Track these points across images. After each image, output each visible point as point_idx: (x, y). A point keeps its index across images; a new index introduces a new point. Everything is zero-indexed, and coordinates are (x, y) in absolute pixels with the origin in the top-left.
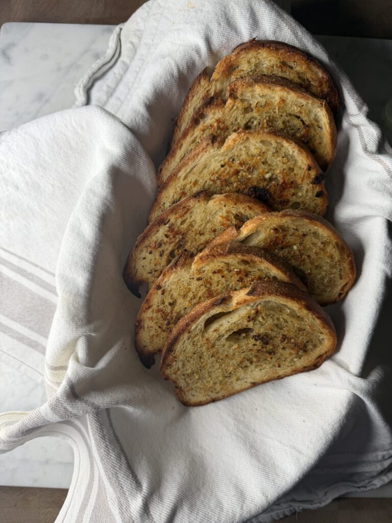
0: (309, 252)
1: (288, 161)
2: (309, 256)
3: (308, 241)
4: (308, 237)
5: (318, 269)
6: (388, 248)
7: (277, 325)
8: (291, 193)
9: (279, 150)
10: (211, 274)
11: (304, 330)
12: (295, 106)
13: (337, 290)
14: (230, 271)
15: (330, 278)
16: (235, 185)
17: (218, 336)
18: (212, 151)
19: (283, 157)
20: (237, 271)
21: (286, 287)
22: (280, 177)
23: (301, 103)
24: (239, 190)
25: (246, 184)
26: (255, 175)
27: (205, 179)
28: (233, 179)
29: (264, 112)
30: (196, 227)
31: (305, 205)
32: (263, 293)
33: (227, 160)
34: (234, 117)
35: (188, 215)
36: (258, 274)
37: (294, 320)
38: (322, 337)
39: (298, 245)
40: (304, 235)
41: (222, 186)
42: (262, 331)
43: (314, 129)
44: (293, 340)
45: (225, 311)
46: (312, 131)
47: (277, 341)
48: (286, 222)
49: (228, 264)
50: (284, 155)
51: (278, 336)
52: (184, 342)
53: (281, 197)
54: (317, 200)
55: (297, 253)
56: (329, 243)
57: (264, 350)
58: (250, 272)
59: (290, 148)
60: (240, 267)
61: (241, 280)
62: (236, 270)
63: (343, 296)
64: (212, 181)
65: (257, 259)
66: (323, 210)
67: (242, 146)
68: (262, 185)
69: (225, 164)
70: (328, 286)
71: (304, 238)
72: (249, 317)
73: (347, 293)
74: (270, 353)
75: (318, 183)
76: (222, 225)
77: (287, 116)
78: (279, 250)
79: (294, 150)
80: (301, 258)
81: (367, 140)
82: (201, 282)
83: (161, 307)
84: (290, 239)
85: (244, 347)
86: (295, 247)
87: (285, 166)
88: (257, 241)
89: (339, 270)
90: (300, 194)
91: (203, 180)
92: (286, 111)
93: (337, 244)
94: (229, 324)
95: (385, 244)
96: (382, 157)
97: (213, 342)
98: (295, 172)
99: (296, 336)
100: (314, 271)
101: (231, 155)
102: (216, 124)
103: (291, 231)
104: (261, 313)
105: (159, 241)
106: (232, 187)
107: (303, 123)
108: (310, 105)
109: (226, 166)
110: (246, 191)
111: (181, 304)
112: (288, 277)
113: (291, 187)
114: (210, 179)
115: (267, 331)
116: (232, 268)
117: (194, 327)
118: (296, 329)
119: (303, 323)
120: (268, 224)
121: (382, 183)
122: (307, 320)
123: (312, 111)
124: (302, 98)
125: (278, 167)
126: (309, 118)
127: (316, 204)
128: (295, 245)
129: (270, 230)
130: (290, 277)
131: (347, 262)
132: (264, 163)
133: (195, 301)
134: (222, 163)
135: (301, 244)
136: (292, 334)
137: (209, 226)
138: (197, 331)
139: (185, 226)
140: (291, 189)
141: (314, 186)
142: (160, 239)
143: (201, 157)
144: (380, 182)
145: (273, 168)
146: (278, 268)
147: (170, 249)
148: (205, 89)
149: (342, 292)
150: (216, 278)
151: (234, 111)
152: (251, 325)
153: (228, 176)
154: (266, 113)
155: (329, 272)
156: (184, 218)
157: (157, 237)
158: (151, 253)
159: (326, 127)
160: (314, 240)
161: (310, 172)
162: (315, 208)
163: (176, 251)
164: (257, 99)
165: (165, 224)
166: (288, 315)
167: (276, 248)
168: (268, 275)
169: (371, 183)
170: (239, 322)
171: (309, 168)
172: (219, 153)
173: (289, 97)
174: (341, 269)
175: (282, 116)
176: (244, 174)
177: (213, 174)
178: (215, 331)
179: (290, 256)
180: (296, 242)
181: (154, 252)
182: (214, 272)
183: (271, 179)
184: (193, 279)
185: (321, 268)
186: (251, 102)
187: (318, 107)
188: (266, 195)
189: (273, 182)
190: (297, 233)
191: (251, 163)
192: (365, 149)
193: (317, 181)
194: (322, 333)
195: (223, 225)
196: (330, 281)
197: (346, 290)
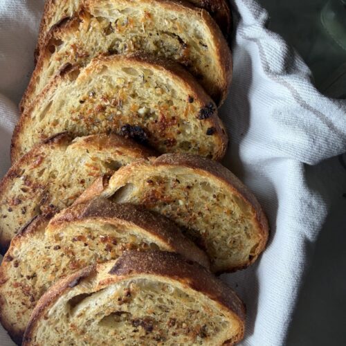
0: (199, 209)
1: (163, 91)
2: (200, 213)
3: (196, 194)
4: (195, 190)
5: (216, 228)
6: (305, 202)
7: (160, 307)
8: (176, 130)
9: (148, 80)
10: (71, 242)
11: (198, 312)
12: (166, 21)
13: (246, 252)
14: (94, 238)
15: (234, 238)
16: (103, 124)
17: (85, 321)
18: (63, 84)
19: (156, 88)
20: (102, 239)
21: (165, 259)
22: (157, 112)
23: (173, 16)
24: (110, 130)
25: (117, 123)
26: (126, 111)
27: (65, 119)
28: (99, 117)
29: (128, 32)
30: (58, 178)
31: (196, 145)
32: (130, 272)
33: (86, 94)
34: (93, 40)
35: (44, 165)
36: (131, 240)
37: (181, 301)
38: (223, 319)
39: (184, 199)
40: (189, 187)
41: (88, 126)
42: (141, 314)
43: (195, 47)
44: (184, 325)
45: (86, 292)
46: (194, 50)
47: (164, 326)
48: (163, 172)
49: (89, 230)
50: (155, 85)
51: (164, 319)
52: (45, 328)
53: (164, 136)
54: (211, 138)
55: (184, 209)
56: (224, 196)
57: (150, 335)
58: (120, 239)
59: (162, 75)
60: (105, 233)
61: (109, 249)
62: (101, 236)
63: (254, 259)
64: (74, 120)
65: (124, 223)
66: (220, 149)
67: (101, 76)
68: (137, 122)
69: (85, 100)
70: (233, 248)
71: (190, 192)
72: (119, 300)
73: (260, 256)
74: (158, 340)
75: (206, 118)
76: (89, 175)
77: (158, 34)
78: (160, 207)
79: (167, 78)
80: (191, 215)
81: (268, 57)
82: (60, 252)
83: (19, 281)
84: (171, 192)
85: (124, 333)
86: (181, 202)
87: (160, 99)
88: (130, 197)
89: (243, 229)
90: (188, 132)
91: (64, 119)
92: (156, 28)
93: (235, 196)
94: (97, 307)
95: (300, 196)
96: (288, 79)
97: (81, 327)
98: (175, 105)
99: (187, 319)
100: (211, 231)
101: (90, 88)
102: (72, 51)
103: (172, 183)
104: (135, 294)
105: (16, 197)
106: (101, 126)
107: (181, 41)
108: (185, 18)
109: (87, 101)
110: (119, 131)
111: (43, 277)
112: (168, 245)
113: (173, 124)
114: (72, 118)
115: (147, 315)
116: (95, 234)
117: (51, 311)
118: (185, 311)
119: (194, 304)
120: (139, 174)
121: (292, 114)
122: (198, 300)
123: (189, 25)
124: (172, 9)
125: (152, 100)
126: (187, 35)
127: (210, 143)
128: (180, 199)
129: (144, 183)
130: (172, 244)
131: (253, 218)
132: (134, 96)
133: (59, 273)
134: (81, 98)
135: (187, 198)
136: (181, 318)
137: (75, 176)
138: (58, 316)
139: (44, 178)
140: (175, 127)
141: (202, 121)
142: (17, 194)
143: (53, 92)
144: (289, 111)
145: (146, 101)
146: (155, 233)
147: (33, 205)
148: (62, 8)
149: (253, 254)
150: (79, 246)
151: (91, 33)
152: (124, 307)
153: (92, 114)
154: (132, 32)
155: (232, 232)
156: (41, 169)
157: (14, 191)
158: (10, 210)
159: (211, 45)
160: (204, 193)
161: (194, 104)
162: (212, 148)
163: (42, 207)
164: (116, 15)
165: (19, 176)
166: (172, 295)
167: (155, 205)
168: (145, 242)
169: (277, 114)
170: (109, 304)
171: (191, 100)
172: (73, 86)
173: (155, 9)
174: (246, 228)
175: (151, 35)
176: (111, 110)
177: (73, 112)
178: (81, 315)
179: (175, 213)
180: (180, 196)
181: (15, 210)
182: (74, 240)
183: (148, 115)
184: (49, 248)
185: (219, 226)
186: (111, 20)
187: (196, 19)
188: (143, 135)
189: (151, 119)
190: (179, 186)
191: (118, 96)
192: (267, 69)
193: (205, 114)
194: (222, 315)
195: (91, 174)
196: (234, 242)
197: (258, 251)
